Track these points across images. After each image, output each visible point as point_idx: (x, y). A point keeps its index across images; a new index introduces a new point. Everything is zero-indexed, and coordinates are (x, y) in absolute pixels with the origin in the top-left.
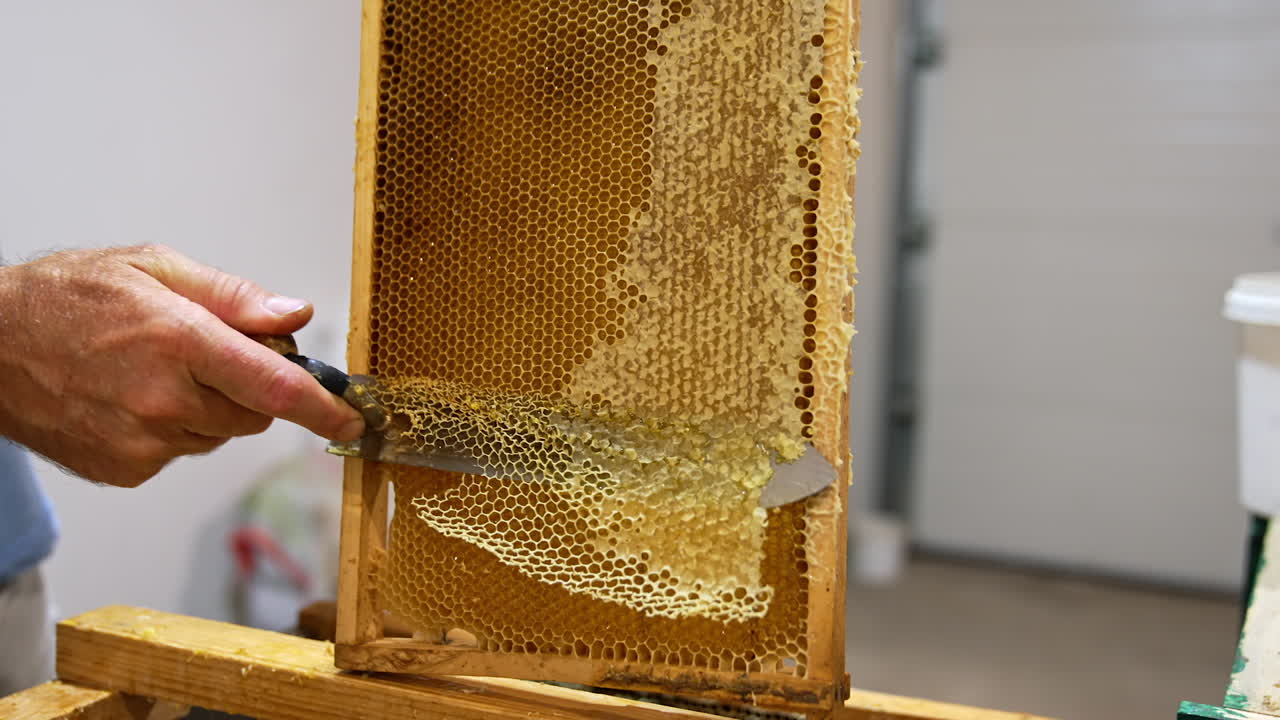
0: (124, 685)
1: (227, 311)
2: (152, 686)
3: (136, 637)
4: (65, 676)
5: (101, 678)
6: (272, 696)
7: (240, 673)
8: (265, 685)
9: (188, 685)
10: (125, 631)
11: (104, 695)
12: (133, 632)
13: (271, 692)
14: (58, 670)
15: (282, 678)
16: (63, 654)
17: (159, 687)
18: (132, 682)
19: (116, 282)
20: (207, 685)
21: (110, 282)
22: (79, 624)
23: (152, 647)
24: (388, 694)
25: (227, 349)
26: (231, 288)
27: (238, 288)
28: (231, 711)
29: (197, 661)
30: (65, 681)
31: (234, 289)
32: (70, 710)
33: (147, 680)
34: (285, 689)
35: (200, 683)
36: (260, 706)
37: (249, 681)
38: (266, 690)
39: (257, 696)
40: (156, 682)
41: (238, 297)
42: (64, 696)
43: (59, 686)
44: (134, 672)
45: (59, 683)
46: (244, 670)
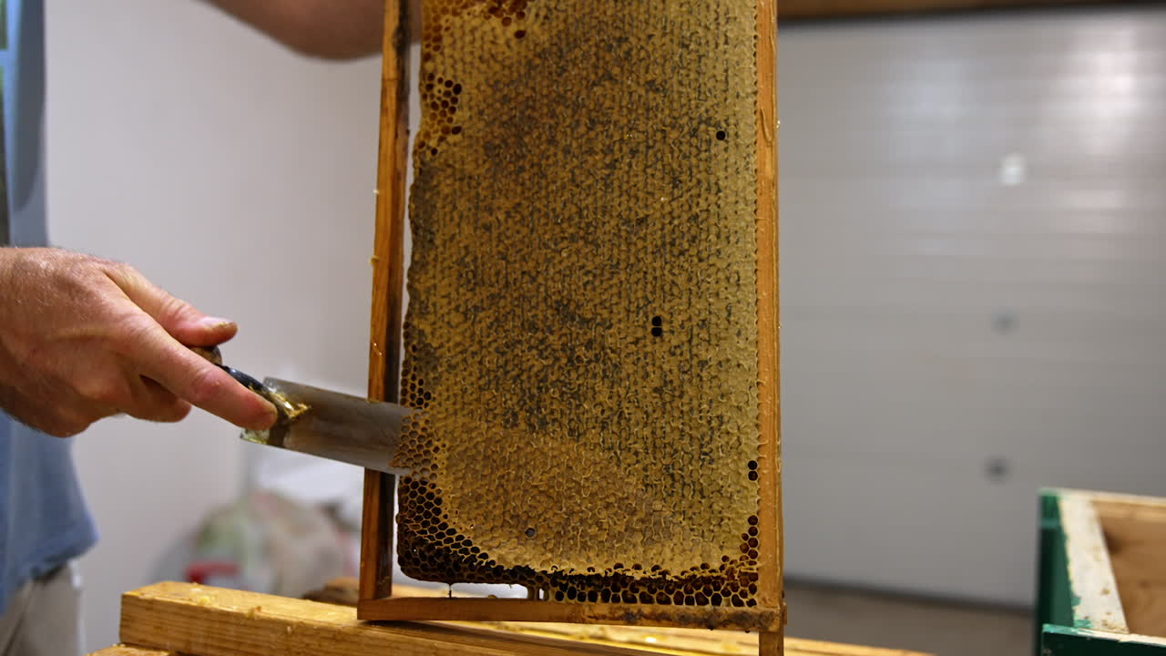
0: (181, 646)
1: (170, 323)
2: (206, 645)
3: (193, 604)
4: (127, 641)
5: (160, 641)
6: (313, 649)
7: (286, 632)
8: (307, 640)
9: (240, 644)
10: (183, 599)
11: (164, 655)
12: (190, 600)
13: (312, 646)
14: (121, 635)
15: (323, 634)
16: (126, 621)
17: (212, 646)
18: (189, 642)
19: (89, 284)
20: (256, 643)
21: (85, 284)
22: (143, 594)
23: (207, 611)
24: (415, 645)
25: (165, 350)
26: (175, 306)
27: (181, 307)
29: (248, 622)
30: (128, 644)
31: (177, 307)
33: (201, 640)
34: (325, 643)
35: (249, 642)
37: (294, 638)
38: (307, 645)
39: (300, 651)
40: (209, 641)
41: (180, 312)
43: (123, 648)
44: (190, 634)
45: (123, 645)
46: (289, 628)
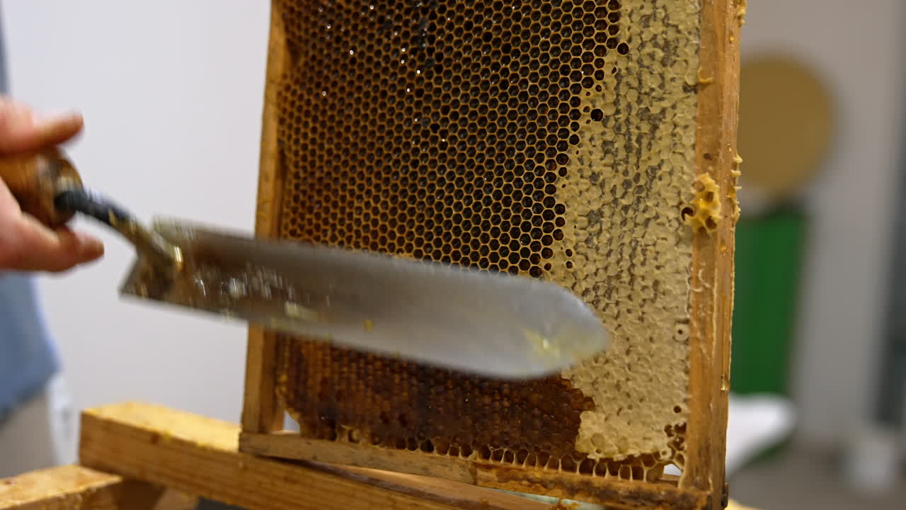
0: (135, 472)
2: (160, 474)
5: (115, 465)
8: (259, 478)
11: (115, 479)
14: (80, 455)
16: (85, 441)
17: (166, 475)
18: (143, 469)
22: (101, 412)
28: (229, 502)
29: (200, 453)
30: (86, 466)
32: (82, 488)
33: (156, 468)
36: (254, 498)
40: (163, 471)
42: (80, 475)
44: (146, 461)
